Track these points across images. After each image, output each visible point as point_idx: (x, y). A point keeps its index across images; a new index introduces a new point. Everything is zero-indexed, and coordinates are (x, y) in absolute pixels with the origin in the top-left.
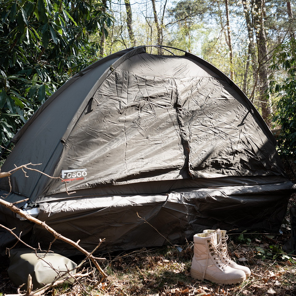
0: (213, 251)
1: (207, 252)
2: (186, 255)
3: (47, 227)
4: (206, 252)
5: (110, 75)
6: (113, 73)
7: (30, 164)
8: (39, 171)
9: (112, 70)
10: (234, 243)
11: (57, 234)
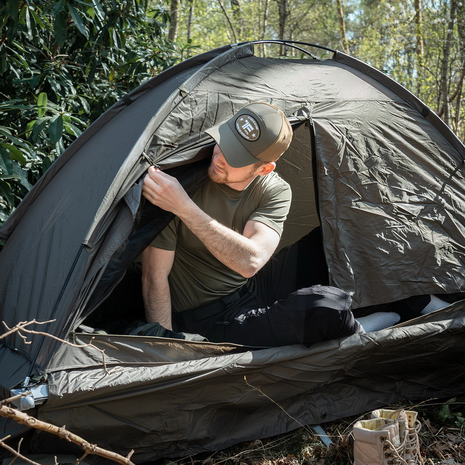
0: (393, 457)
1: (381, 459)
2: (339, 454)
3: (69, 437)
4: (378, 459)
5: (180, 105)
6: (185, 100)
7: (32, 322)
8: (51, 336)
9: (184, 95)
10: (431, 425)
11: (89, 445)
